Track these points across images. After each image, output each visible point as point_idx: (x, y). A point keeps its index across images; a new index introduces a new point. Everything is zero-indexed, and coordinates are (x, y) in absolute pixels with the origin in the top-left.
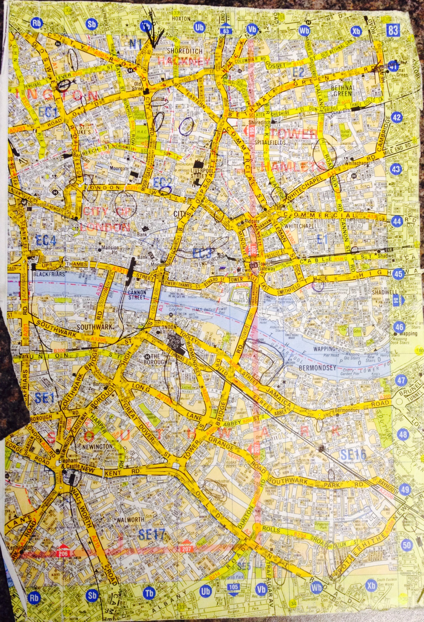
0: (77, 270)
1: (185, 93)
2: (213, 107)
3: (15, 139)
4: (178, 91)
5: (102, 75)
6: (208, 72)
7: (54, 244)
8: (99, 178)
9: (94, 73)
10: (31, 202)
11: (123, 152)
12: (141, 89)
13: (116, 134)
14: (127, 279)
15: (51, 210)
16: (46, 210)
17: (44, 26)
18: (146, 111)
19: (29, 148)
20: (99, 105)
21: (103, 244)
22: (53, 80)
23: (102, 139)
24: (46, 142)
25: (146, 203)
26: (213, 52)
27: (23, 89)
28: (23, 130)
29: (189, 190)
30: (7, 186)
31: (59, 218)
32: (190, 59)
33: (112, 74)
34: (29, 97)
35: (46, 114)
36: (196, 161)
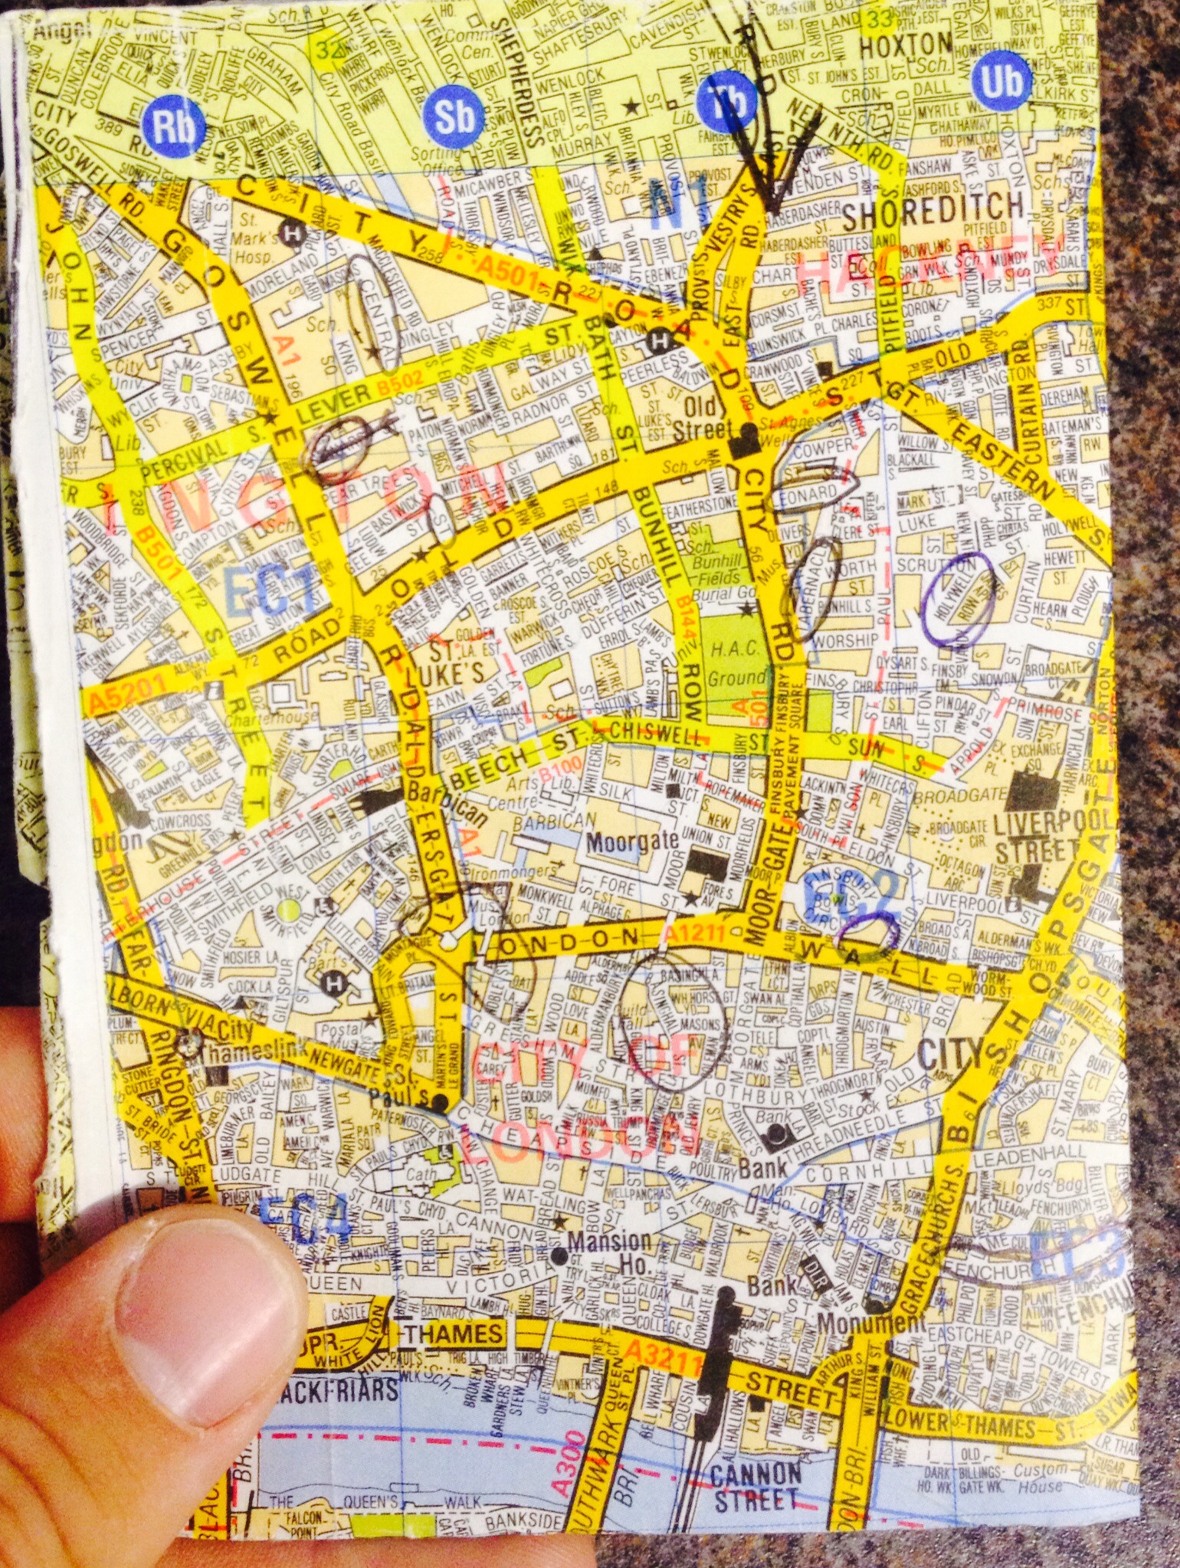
0: (454, 1366)
1: (945, 428)
2: (1090, 491)
3: (121, 742)
4: (907, 423)
5: (521, 378)
6: (1060, 312)
7: (344, 1237)
8: (538, 895)
9: (482, 369)
10: (222, 1040)
11: (644, 757)
12: (719, 429)
13: (607, 672)
14: (700, 1405)
15: (321, 1072)
16: (299, 1075)
17: (215, 143)
18: (750, 544)
19: (193, 776)
20: (518, 532)
21: (574, 1225)
22: (281, 424)
23: (541, 699)
24: (274, 739)
25: (773, 1007)
26: (1077, 204)
27: (138, 483)
28: (157, 691)
29: (991, 926)
30: (101, 977)
31: (358, 1108)
32: (964, 248)
33: (568, 366)
34: (172, 523)
35: (262, 598)
36: (1017, 777)
